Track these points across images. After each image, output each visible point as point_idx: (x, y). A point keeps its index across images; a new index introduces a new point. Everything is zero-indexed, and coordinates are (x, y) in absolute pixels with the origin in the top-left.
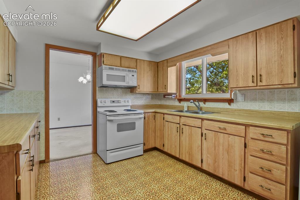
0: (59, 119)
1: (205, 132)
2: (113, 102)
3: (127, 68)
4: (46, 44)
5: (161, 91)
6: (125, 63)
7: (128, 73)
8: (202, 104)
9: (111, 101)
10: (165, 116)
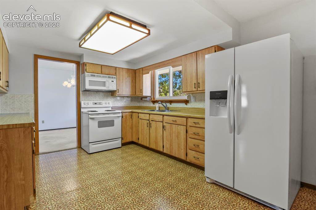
0: (43, 122)
1: (165, 124)
2: (95, 104)
3: (108, 74)
4: (35, 55)
5: (138, 94)
6: (105, 70)
7: (108, 79)
8: (168, 105)
9: (93, 103)
10: (140, 114)
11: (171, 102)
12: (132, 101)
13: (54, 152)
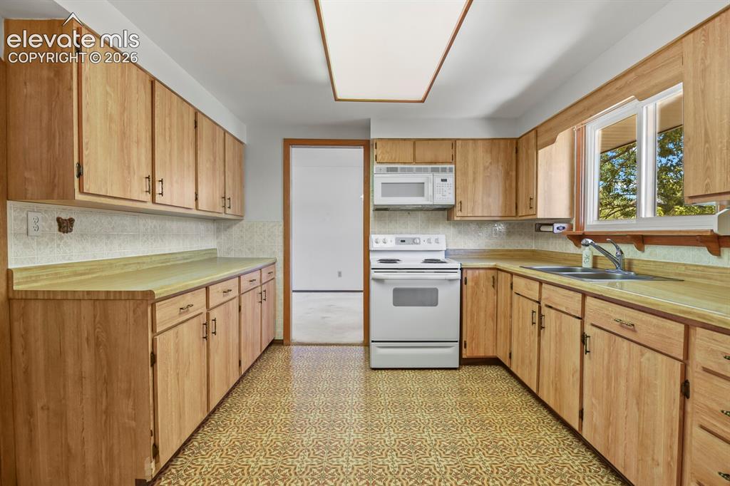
0: (340, 274)
1: (589, 330)
3: (431, 163)
4: (285, 139)
5: (525, 214)
6: (423, 152)
7: (430, 175)
9: (397, 239)
10: (515, 279)
11: (641, 240)
12: (510, 233)
13: (317, 345)
